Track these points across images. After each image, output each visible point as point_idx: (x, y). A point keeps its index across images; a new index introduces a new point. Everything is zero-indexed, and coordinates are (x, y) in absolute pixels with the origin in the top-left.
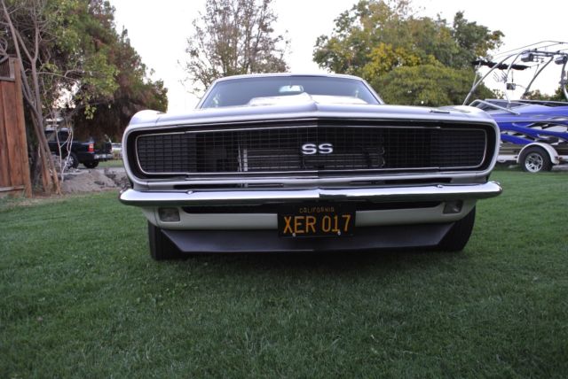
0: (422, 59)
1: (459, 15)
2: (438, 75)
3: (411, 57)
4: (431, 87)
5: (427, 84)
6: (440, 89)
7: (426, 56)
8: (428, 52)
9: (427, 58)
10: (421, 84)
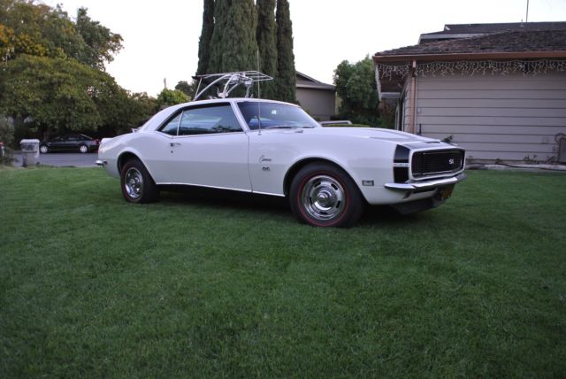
0: (50, 50)
1: (82, 12)
2: (75, 71)
3: (39, 46)
4: (71, 83)
5: (67, 78)
6: (80, 85)
7: (55, 48)
8: (57, 45)
9: (56, 50)
10: (60, 77)
